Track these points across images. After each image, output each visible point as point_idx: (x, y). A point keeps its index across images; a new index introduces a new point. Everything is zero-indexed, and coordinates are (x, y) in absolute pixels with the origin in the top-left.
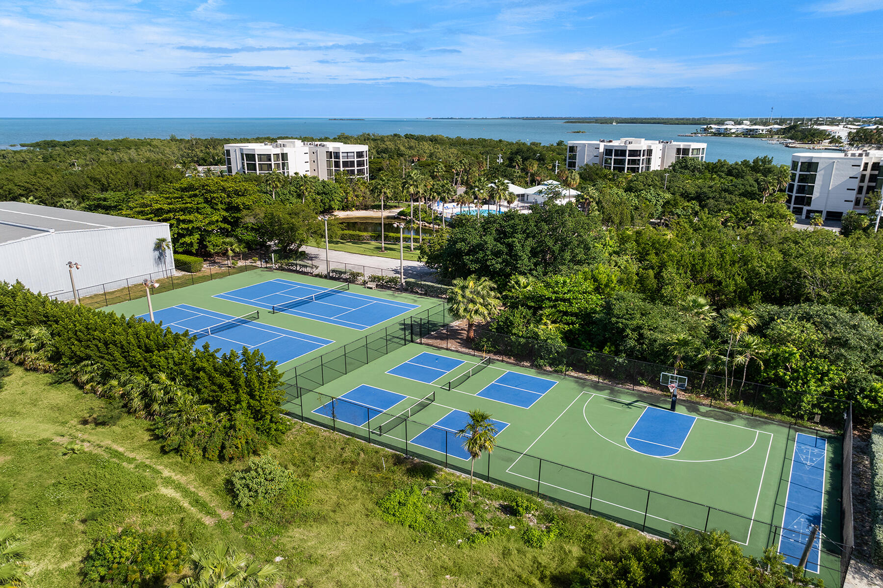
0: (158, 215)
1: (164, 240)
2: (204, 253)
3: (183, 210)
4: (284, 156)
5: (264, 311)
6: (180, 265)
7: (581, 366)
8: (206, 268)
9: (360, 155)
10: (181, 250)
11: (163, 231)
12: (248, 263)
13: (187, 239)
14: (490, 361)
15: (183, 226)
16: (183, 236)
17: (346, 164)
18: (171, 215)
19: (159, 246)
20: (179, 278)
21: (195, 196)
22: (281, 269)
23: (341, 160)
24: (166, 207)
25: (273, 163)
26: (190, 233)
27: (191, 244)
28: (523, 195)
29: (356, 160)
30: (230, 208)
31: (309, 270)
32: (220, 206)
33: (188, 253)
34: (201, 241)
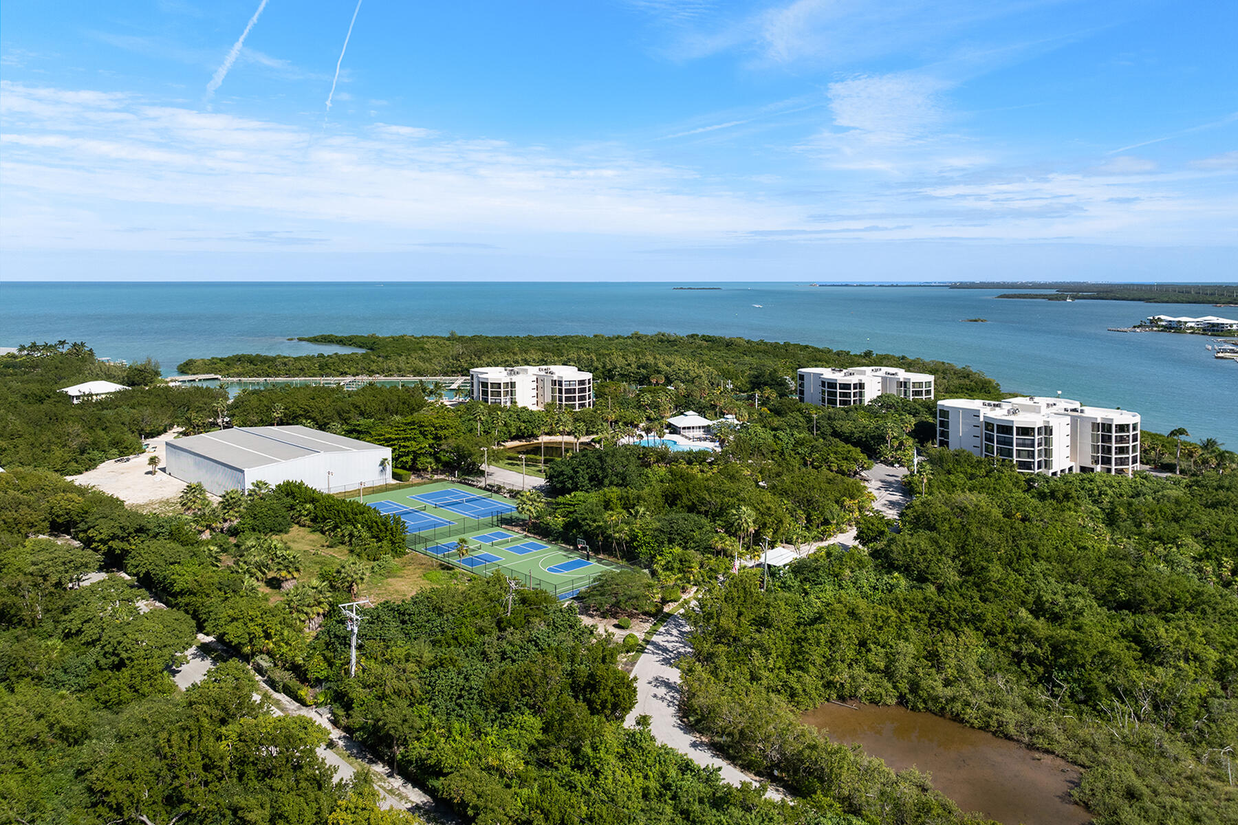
0: (387, 442)
1: (386, 459)
2: (414, 469)
3: (405, 439)
4: (513, 385)
5: (430, 506)
6: (395, 476)
7: (567, 542)
8: (413, 479)
9: (582, 382)
10: (400, 466)
11: (387, 453)
12: (442, 477)
13: (404, 459)
14: (526, 536)
15: (402, 449)
16: (402, 456)
17: (568, 391)
18: (396, 442)
19: (383, 463)
20: (393, 485)
21: (414, 429)
22: (460, 482)
23: (564, 388)
24: (393, 437)
25: (502, 390)
26: (407, 454)
27: (407, 462)
28: (709, 426)
29: (577, 387)
30: (437, 438)
31: (475, 483)
32: (429, 436)
33: (403, 468)
34: (414, 460)
